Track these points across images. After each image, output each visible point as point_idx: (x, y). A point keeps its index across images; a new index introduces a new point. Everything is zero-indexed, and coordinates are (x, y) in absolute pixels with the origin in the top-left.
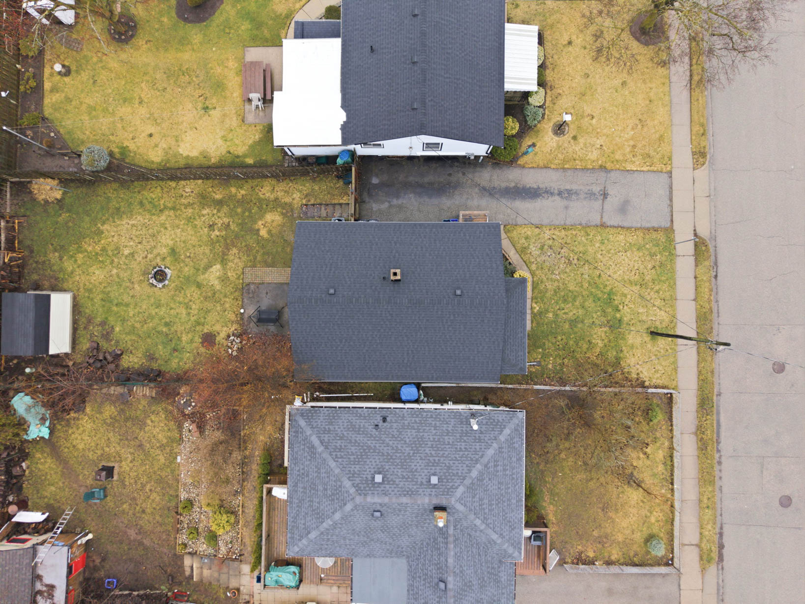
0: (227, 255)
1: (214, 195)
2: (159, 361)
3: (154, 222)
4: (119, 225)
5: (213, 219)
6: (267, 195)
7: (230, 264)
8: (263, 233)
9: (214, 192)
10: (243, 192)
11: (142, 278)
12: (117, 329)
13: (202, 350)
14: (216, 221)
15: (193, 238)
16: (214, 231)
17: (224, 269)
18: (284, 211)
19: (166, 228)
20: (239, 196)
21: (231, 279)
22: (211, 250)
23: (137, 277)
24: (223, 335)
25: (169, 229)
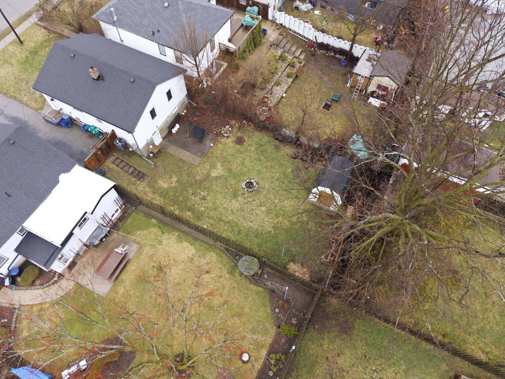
0: (203, 178)
1: (191, 216)
2: (273, 143)
3: (237, 217)
4: (260, 226)
5: (200, 202)
6: (158, 198)
7: (205, 172)
8: (175, 179)
9: (190, 217)
10: (172, 208)
11: (262, 190)
12: (290, 170)
13: (246, 138)
14: (199, 199)
15: (218, 197)
16: (203, 196)
17: (210, 171)
18: (154, 184)
19: (232, 210)
20: (176, 207)
21: (208, 164)
22: (212, 186)
23: (265, 192)
24: (230, 140)
25: (230, 209)
